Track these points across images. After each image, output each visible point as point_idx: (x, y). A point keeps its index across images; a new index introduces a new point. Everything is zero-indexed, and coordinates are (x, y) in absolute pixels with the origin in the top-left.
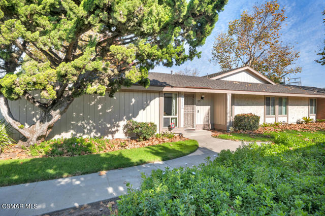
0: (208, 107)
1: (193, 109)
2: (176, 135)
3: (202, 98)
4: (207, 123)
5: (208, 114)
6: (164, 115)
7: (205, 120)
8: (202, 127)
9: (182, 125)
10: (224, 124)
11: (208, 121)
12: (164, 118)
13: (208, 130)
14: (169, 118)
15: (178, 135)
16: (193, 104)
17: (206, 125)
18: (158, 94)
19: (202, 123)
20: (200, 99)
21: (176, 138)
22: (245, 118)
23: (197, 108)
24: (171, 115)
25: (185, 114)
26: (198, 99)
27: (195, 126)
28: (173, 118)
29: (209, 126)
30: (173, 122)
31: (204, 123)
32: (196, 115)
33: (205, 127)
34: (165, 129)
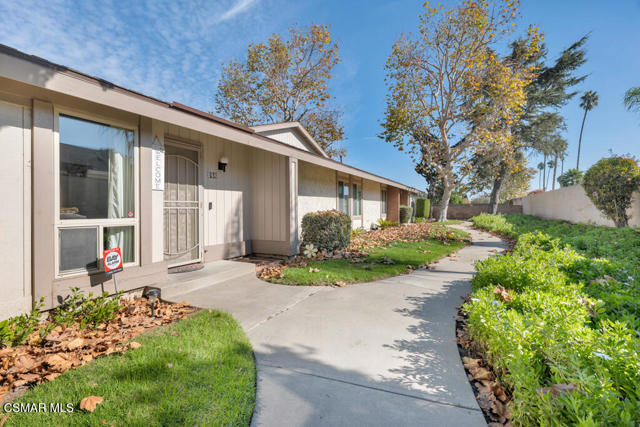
0: (237, 195)
1: (196, 197)
2: (129, 298)
3: (222, 166)
4: (234, 241)
5: (237, 214)
6: (63, 217)
7: (230, 231)
8: (221, 252)
9: (157, 254)
10: (283, 239)
11: (237, 234)
12: (63, 232)
13: (237, 259)
14: (93, 231)
15: (140, 294)
16: (195, 181)
17: (233, 245)
18: (17, 111)
19: (221, 241)
21: (128, 312)
22: (331, 220)
23: (207, 195)
24: (104, 214)
25: (166, 213)
26: (208, 166)
27: (201, 251)
28: (117, 230)
29: (239, 247)
30: (113, 244)
31: (226, 239)
32: (203, 215)
33: (228, 250)
34: (69, 278)
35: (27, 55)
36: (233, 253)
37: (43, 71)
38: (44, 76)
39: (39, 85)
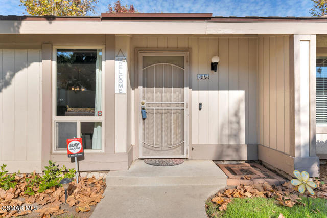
0: (238, 94)
1: (182, 98)
3: (214, 67)
6: (58, 114)
7: (226, 132)
8: (212, 153)
11: (236, 136)
16: (181, 84)
17: (230, 147)
18: (38, 53)
20: (206, 70)
26: (199, 69)
31: (220, 139)
32: (190, 115)
33: (222, 151)
34: (60, 154)
35: (4, 17)
36: (228, 156)
37: (16, 23)
38: (17, 26)
39: (12, 33)
